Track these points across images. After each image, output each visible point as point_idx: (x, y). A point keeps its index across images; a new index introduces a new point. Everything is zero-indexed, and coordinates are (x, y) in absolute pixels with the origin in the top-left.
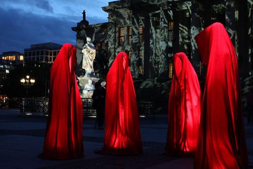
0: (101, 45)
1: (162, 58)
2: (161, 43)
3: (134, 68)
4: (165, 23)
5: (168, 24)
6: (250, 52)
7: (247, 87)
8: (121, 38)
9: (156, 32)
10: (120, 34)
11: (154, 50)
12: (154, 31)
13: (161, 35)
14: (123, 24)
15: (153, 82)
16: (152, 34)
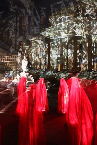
0: (29, 55)
1: (55, 63)
2: (55, 56)
3: (43, 66)
4: (57, 47)
5: (58, 48)
6: (93, 61)
7: (91, 76)
8: (22, 28)
9: (53, 51)
10: (37, 51)
11: (52, 59)
12: (52, 50)
13: (55, 52)
14: (24, 13)
15: (52, 73)
16: (51, 52)
